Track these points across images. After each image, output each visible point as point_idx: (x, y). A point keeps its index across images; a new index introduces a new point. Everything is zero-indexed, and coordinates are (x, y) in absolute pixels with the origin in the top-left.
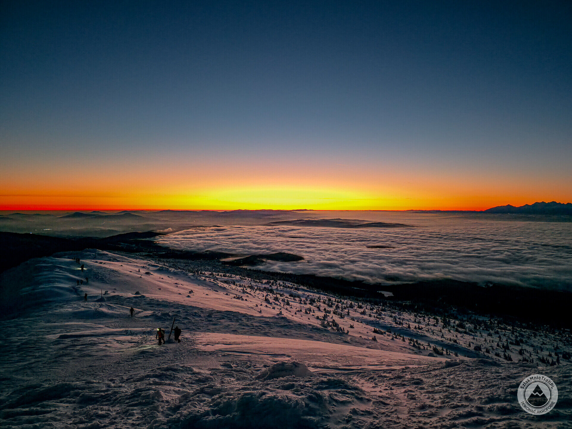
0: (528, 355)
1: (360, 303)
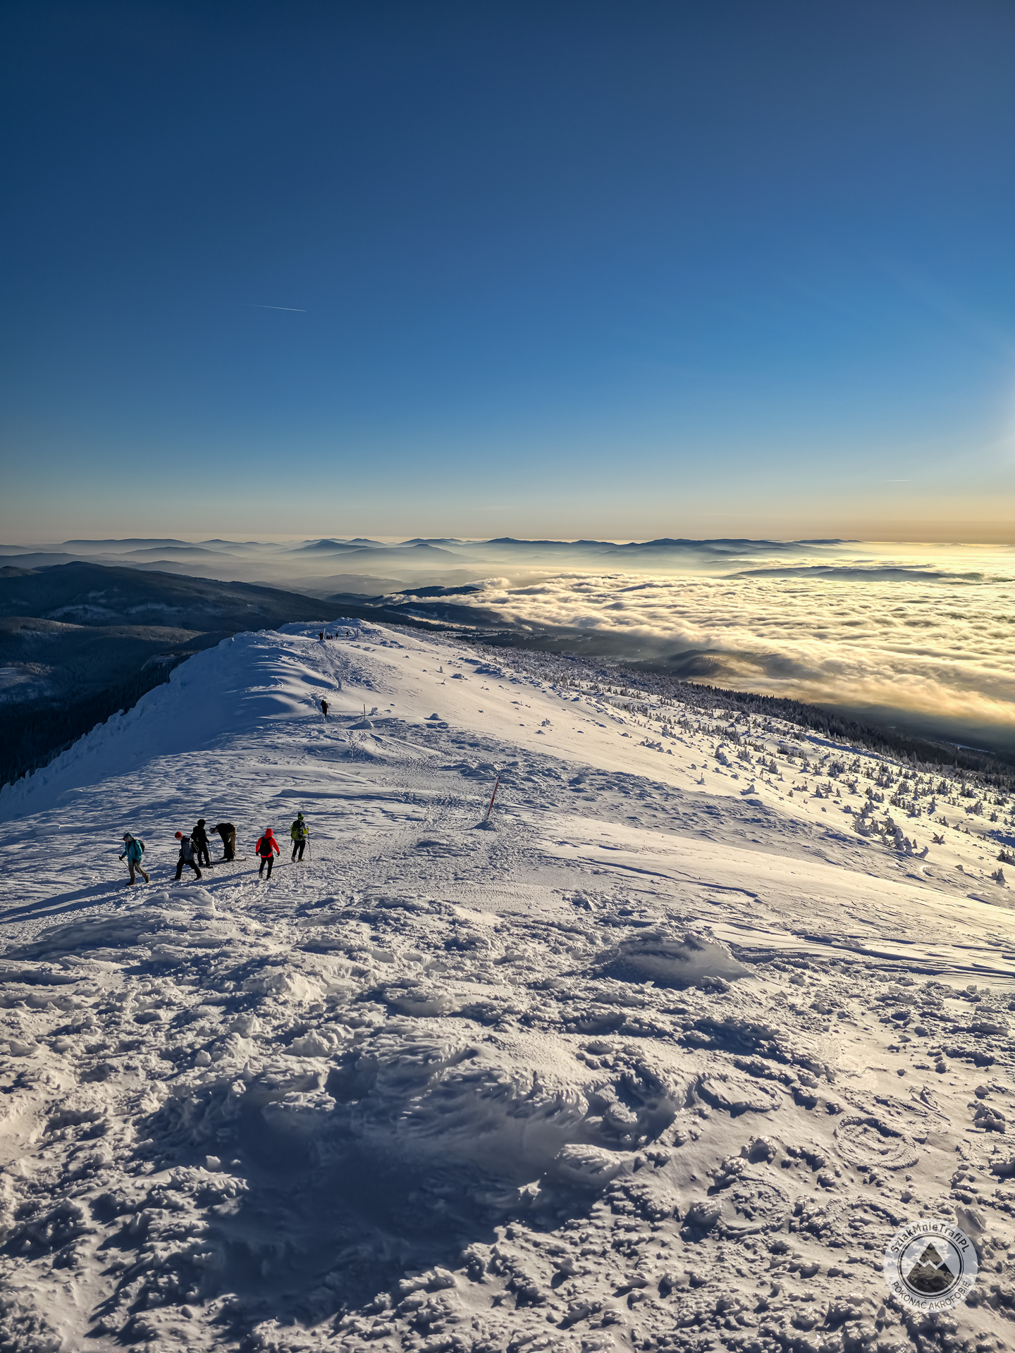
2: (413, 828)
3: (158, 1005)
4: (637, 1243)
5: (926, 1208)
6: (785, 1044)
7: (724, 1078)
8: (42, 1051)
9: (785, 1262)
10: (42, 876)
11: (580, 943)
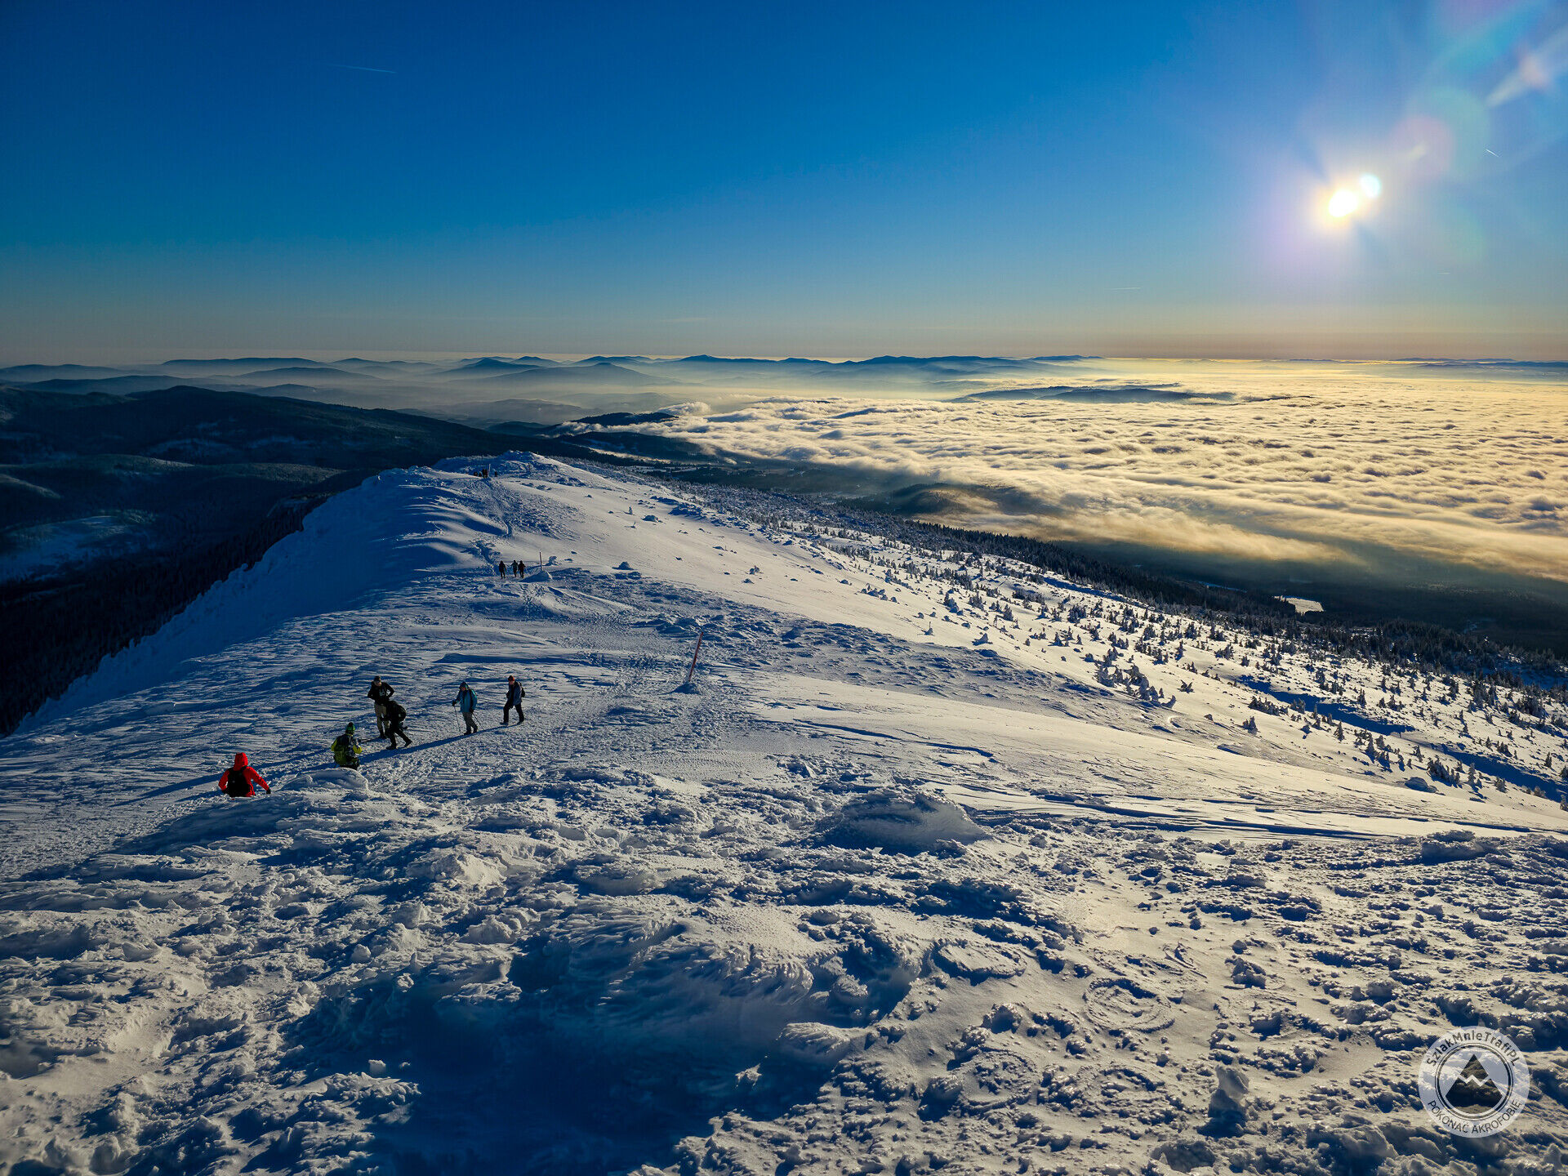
1: (1217, 627)
2: (603, 694)
3: (304, 897)
4: (871, 1125)
5: (1184, 1070)
6: (1028, 905)
7: (962, 944)
8: (164, 954)
9: (1033, 1136)
10: (155, 762)
11: (798, 810)
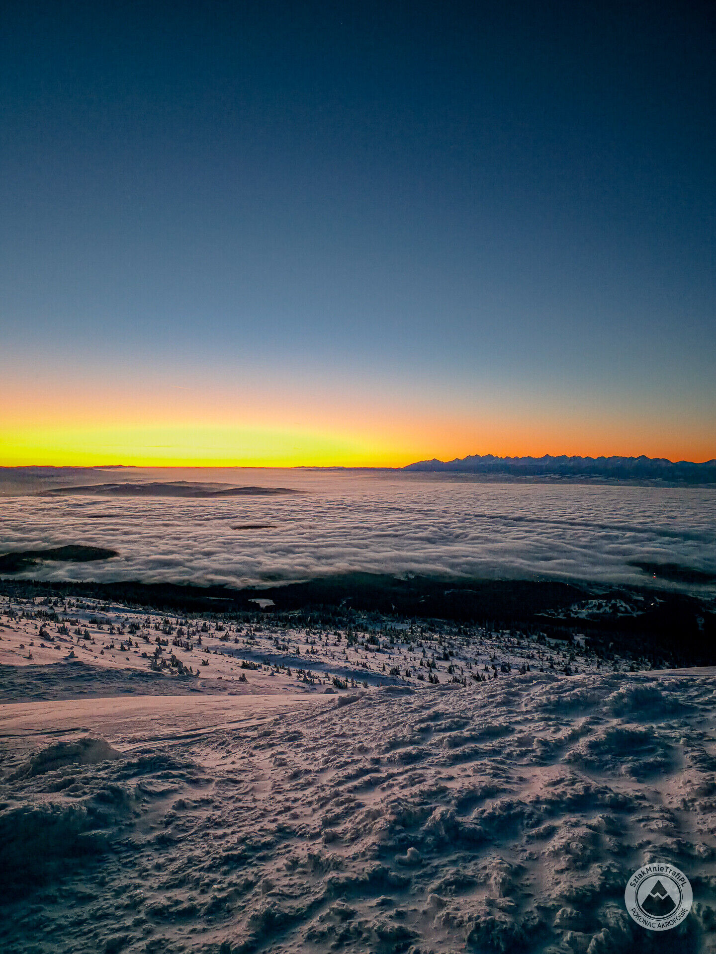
0: (460, 672)
1: (220, 622)
4: (134, 860)
5: (264, 800)
6: (176, 761)
7: (151, 784)
9: (210, 838)
